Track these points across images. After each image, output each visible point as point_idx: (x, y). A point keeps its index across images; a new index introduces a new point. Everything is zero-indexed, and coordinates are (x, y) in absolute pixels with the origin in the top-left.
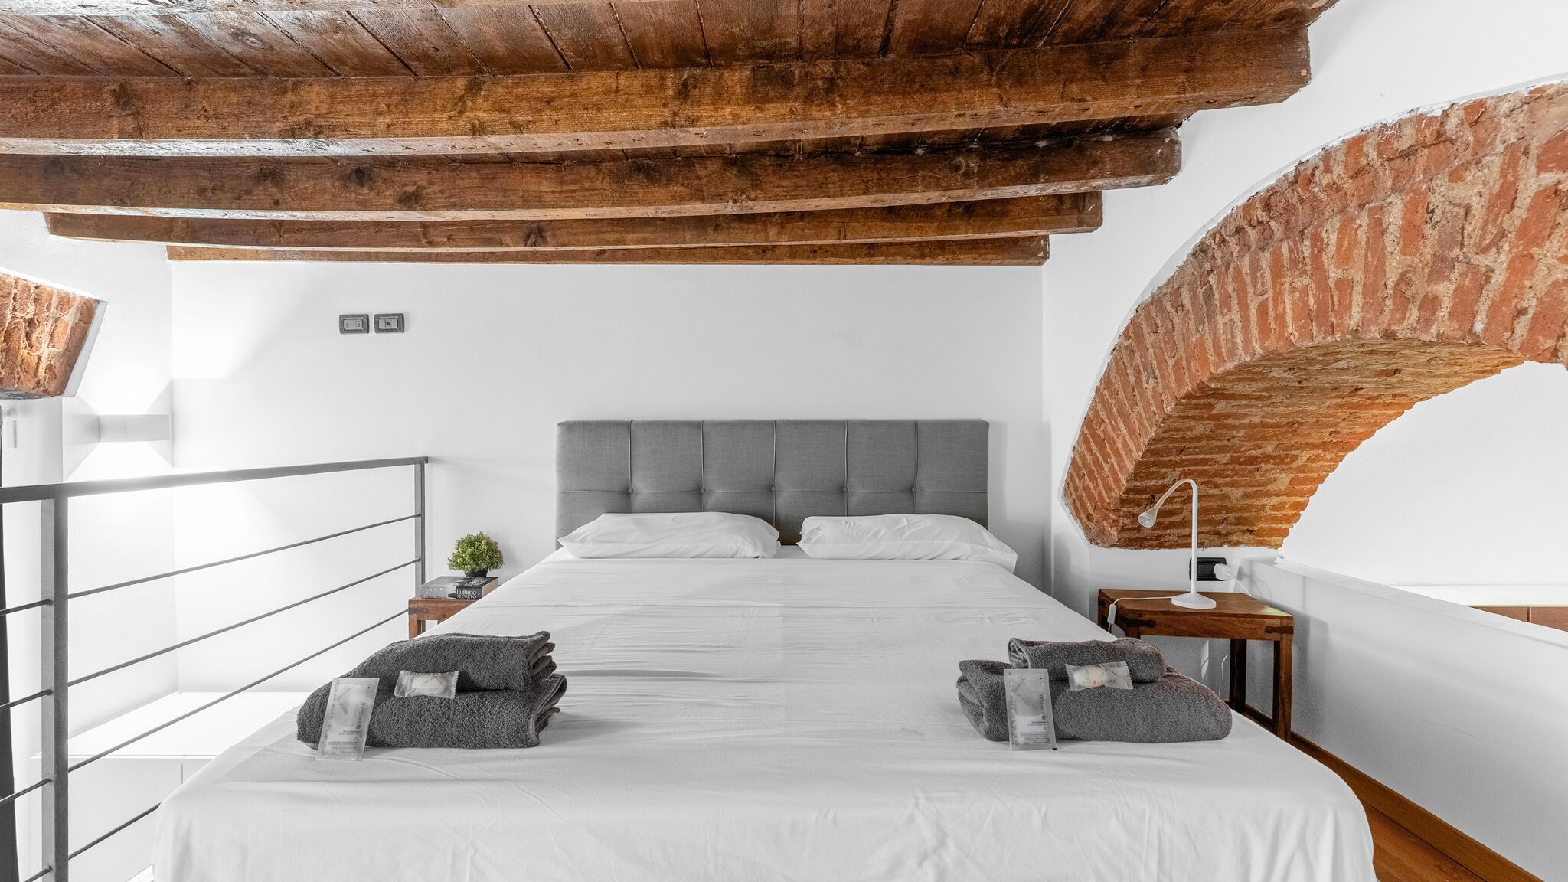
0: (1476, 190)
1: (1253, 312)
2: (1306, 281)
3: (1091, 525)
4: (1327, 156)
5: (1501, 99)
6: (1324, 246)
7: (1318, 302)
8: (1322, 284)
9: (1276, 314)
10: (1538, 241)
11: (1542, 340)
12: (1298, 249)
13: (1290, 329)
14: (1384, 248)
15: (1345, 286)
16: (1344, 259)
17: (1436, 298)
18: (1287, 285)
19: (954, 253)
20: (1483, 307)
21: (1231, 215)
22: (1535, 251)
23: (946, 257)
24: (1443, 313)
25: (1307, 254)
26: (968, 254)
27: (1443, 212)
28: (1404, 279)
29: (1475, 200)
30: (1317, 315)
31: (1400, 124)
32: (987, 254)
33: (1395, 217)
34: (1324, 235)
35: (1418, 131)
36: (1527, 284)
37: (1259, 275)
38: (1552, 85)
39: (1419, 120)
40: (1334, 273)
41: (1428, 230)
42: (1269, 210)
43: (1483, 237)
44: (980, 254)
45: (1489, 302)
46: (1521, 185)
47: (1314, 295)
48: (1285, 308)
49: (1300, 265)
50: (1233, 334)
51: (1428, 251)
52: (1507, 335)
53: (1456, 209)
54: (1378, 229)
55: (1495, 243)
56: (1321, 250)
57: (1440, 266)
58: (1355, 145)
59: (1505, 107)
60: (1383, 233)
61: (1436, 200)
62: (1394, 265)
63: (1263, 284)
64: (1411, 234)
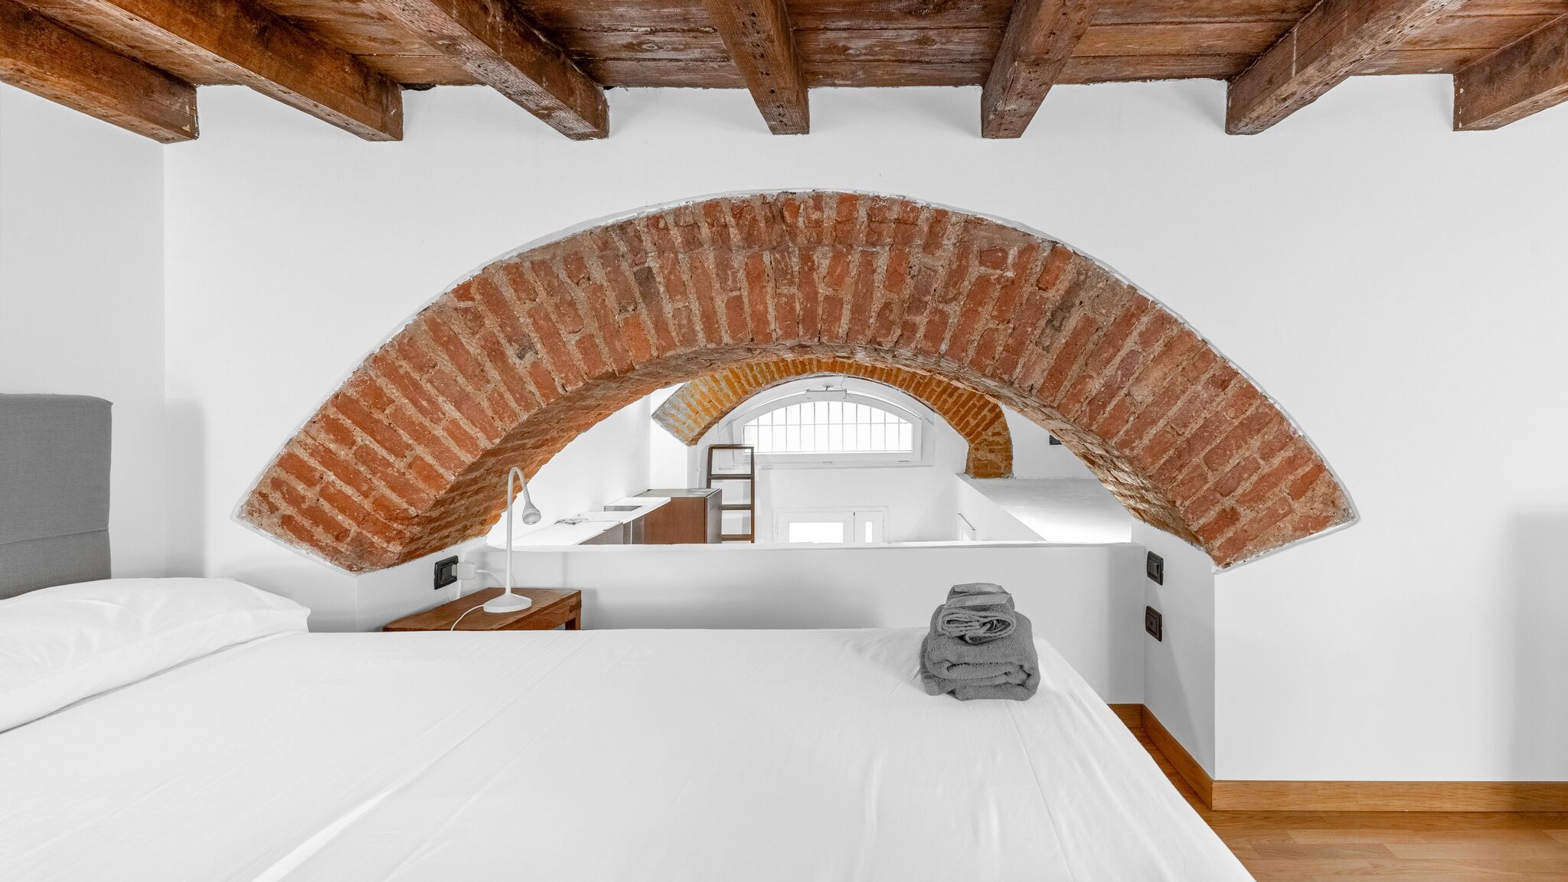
0: (940, 263)
1: (720, 304)
2: (794, 290)
3: (343, 547)
4: (818, 199)
5: (954, 213)
6: (816, 267)
7: (805, 309)
8: (812, 297)
9: (753, 311)
10: (981, 303)
11: (984, 360)
12: (786, 263)
13: (773, 326)
14: (873, 282)
15: (834, 302)
16: (838, 282)
17: (915, 324)
18: (769, 289)
19: (38, 63)
20: (948, 335)
21: (686, 208)
22: (980, 309)
23: (20, 64)
24: (920, 334)
25: (796, 269)
26: (67, 77)
27: (920, 270)
28: (887, 306)
29: (941, 270)
30: (804, 319)
31: (893, 201)
32: (102, 92)
33: (882, 262)
34: (815, 257)
35: (905, 211)
36: (976, 327)
37: (729, 273)
38: (987, 220)
39: (905, 203)
40: (823, 290)
41: (908, 280)
42: (740, 218)
43: (946, 293)
44: (90, 88)
45: (951, 333)
46: (970, 269)
47: (800, 304)
48: (766, 307)
49: (789, 276)
50: (690, 321)
51: (906, 293)
52: (964, 354)
53: (929, 271)
54: (868, 267)
55: (954, 299)
56: (812, 269)
57: (916, 304)
58: (848, 201)
59: (954, 219)
60: (874, 271)
61: (913, 261)
62: (879, 297)
63: (735, 281)
64: (895, 278)
